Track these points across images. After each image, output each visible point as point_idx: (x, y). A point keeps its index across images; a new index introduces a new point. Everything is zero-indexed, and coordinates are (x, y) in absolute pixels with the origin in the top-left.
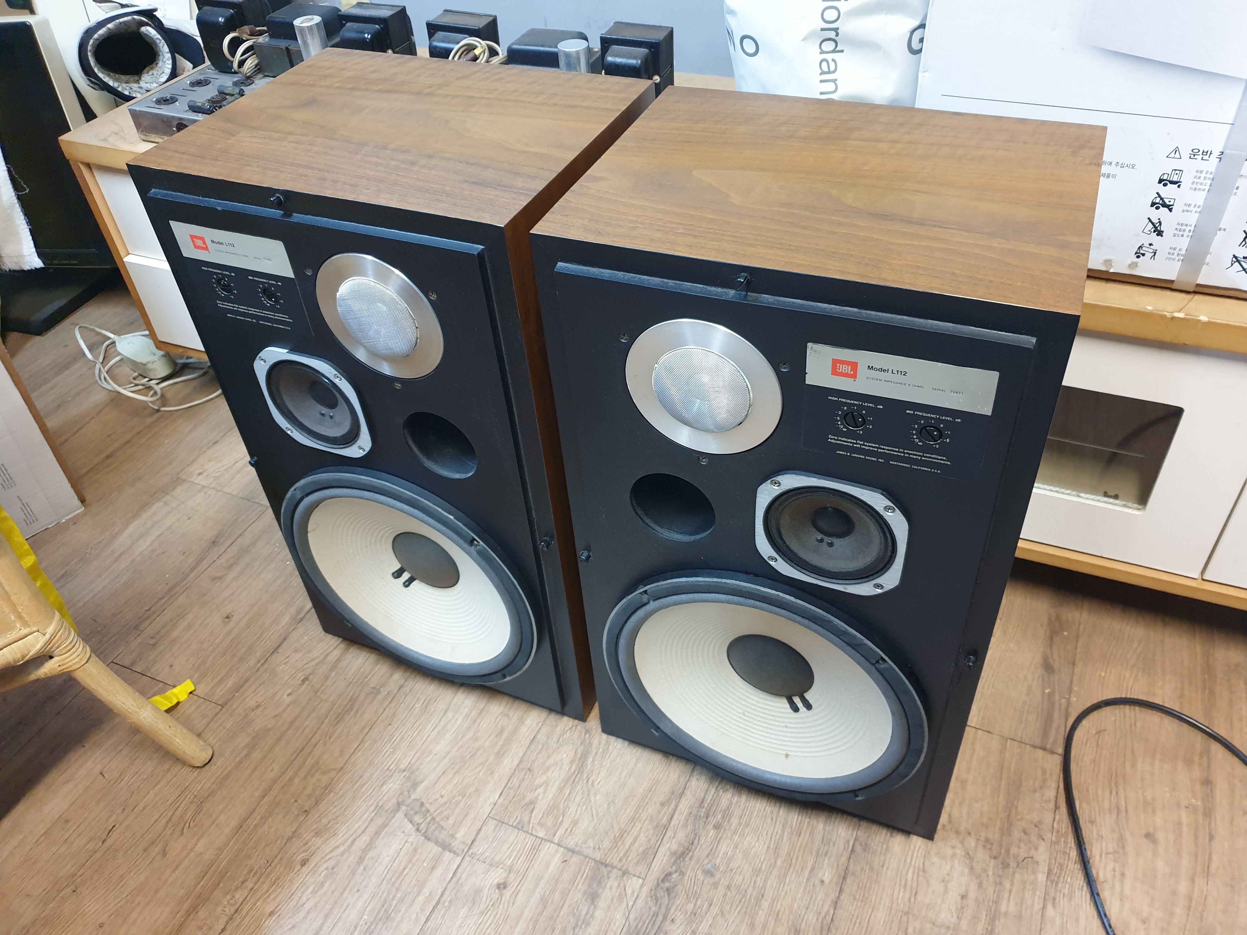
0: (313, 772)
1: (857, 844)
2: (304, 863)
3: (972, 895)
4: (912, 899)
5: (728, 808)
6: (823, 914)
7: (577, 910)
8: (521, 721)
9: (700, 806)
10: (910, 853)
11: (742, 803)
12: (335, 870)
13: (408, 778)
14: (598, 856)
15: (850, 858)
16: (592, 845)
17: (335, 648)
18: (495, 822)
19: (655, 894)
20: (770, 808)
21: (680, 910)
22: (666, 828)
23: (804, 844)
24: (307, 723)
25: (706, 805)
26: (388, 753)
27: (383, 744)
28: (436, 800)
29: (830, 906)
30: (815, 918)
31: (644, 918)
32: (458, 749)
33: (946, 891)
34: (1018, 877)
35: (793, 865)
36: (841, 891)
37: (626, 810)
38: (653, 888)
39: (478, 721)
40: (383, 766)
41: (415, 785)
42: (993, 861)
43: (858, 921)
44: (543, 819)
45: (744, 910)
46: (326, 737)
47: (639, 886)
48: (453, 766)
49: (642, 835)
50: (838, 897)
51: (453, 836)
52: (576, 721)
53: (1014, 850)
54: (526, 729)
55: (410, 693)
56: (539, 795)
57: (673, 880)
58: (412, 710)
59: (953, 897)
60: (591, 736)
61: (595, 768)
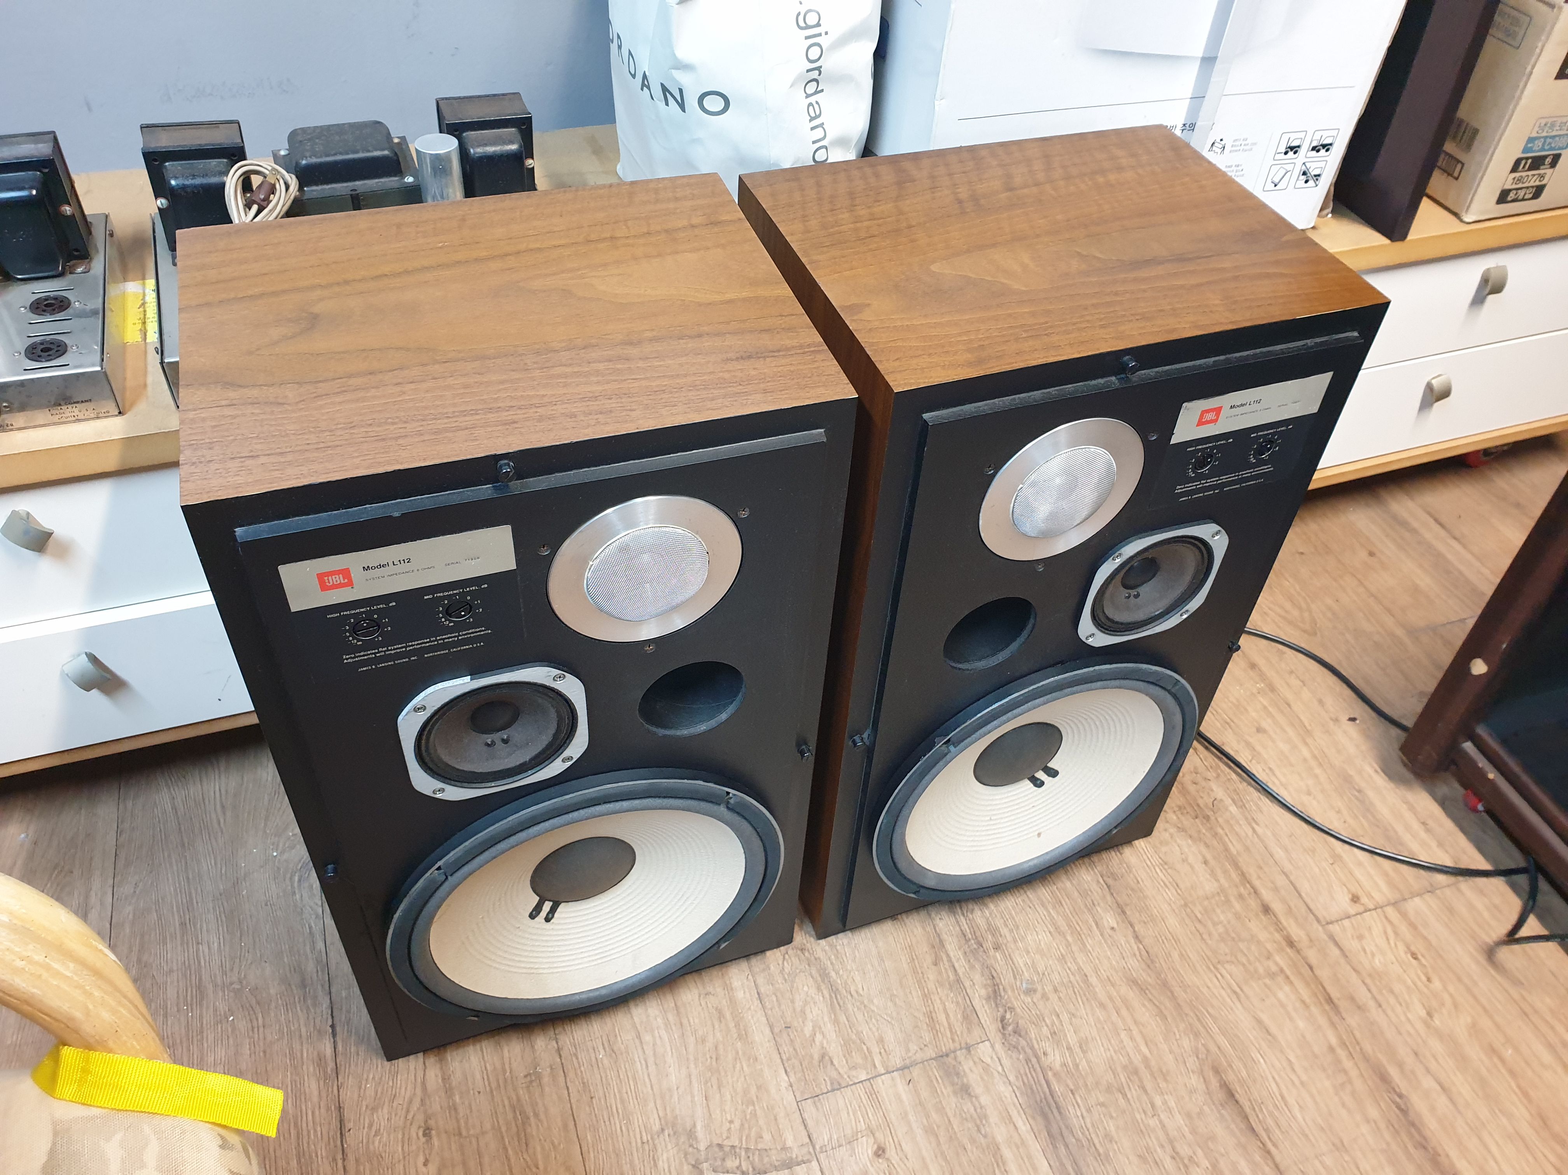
1: (1105, 878)
3: (1209, 857)
4: (1179, 891)
5: (989, 924)
6: (1137, 954)
7: (965, 1113)
8: (728, 988)
9: (966, 940)
10: (1145, 857)
11: (995, 911)
13: (675, 1133)
14: (931, 1053)
15: (1112, 894)
16: (915, 1048)
18: (809, 1101)
19: (1010, 1044)
20: (1020, 899)
21: (1041, 1040)
22: (958, 981)
23: (1071, 909)
25: (970, 936)
26: (623, 1128)
27: (608, 1123)
28: (729, 1130)
29: (1136, 943)
30: (1135, 961)
31: (1022, 1072)
32: (695, 1064)
33: (1192, 867)
34: (1220, 820)
35: (1081, 932)
36: (1132, 925)
37: (910, 992)
38: (1003, 1041)
39: (685, 1021)
40: (634, 1144)
41: (691, 1134)
42: (1197, 821)
43: (1163, 938)
44: (849, 1061)
45: (1084, 999)
46: (530, 1169)
47: (991, 1050)
48: (709, 1084)
49: (947, 1004)
50: (1134, 931)
51: (784, 1149)
52: (782, 948)
53: (1201, 802)
54: (742, 992)
55: (576, 1049)
56: (821, 1044)
57: (1010, 1021)
58: (600, 1065)
59: (1200, 868)
60: (811, 952)
61: (845, 977)
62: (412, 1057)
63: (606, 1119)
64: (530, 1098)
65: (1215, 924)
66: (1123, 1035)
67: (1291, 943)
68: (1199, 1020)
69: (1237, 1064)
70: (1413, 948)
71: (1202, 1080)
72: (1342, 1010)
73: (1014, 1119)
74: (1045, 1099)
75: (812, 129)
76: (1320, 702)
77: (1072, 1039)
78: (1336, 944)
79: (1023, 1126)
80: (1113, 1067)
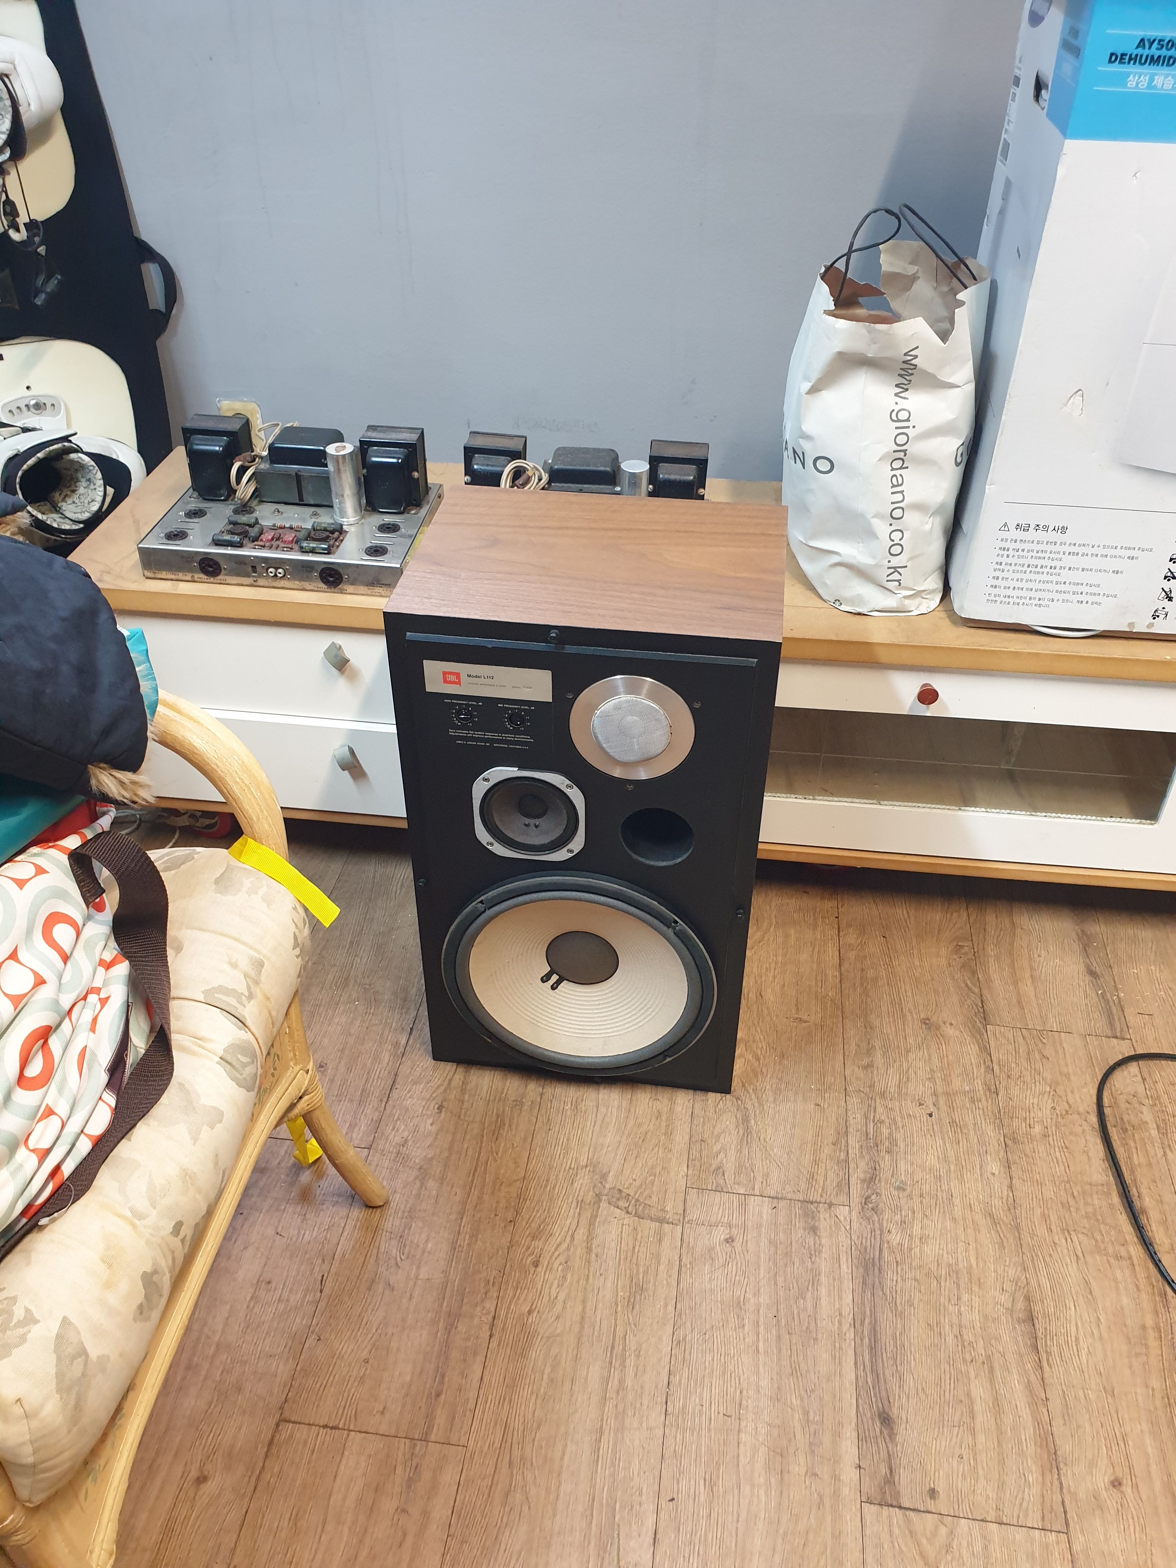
0: (497, 1187)
2: (536, 1264)
4: (1068, 1170)
5: (890, 1134)
6: (1005, 1198)
7: (806, 1243)
8: (672, 1103)
9: (867, 1138)
12: (568, 1263)
13: (594, 1171)
14: (800, 1197)
15: (1007, 1151)
16: (790, 1189)
17: (454, 1073)
18: (695, 1190)
19: (865, 1215)
21: (891, 1222)
22: (847, 1161)
23: (965, 1149)
24: (466, 1146)
25: (872, 1137)
26: (562, 1154)
27: (553, 1147)
28: (631, 1184)
29: (1007, 1191)
30: (1000, 1202)
31: (864, 1235)
32: (627, 1137)
33: (1089, 1159)
35: (964, 1167)
36: (1011, 1178)
37: (805, 1155)
38: (861, 1211)
39: (633, 1110)
40: (564, 1166)
41: (604, 1176)
43: (1034, 1196)
44: (736, 1178)
45: (942, 1210)
46: (493, 1154)
47: (848, 1213)
48: (631, 1153)
49: (829, 1172)
50: (1011, 1183)
51: (663, 1210)
54: (681, 1108)
55: (553, 1101)
56: (722, 1160)
57: (873, 1201)
58: (564, 1113)
60: (744, 1102)
61: (761, 1127)
63: (553, 1145)
64: (511, 1114)
65: (1086, 1204)
66: (961, 1245)
68: (1033, 1261)
69: (1050, 1303)
71: (1011, 1299)
73: (841, 1263)
74: (873, 1259)
75: (892, 493)
77: (917, 1230)
79: (845, 1268)
80: (940, 1262)
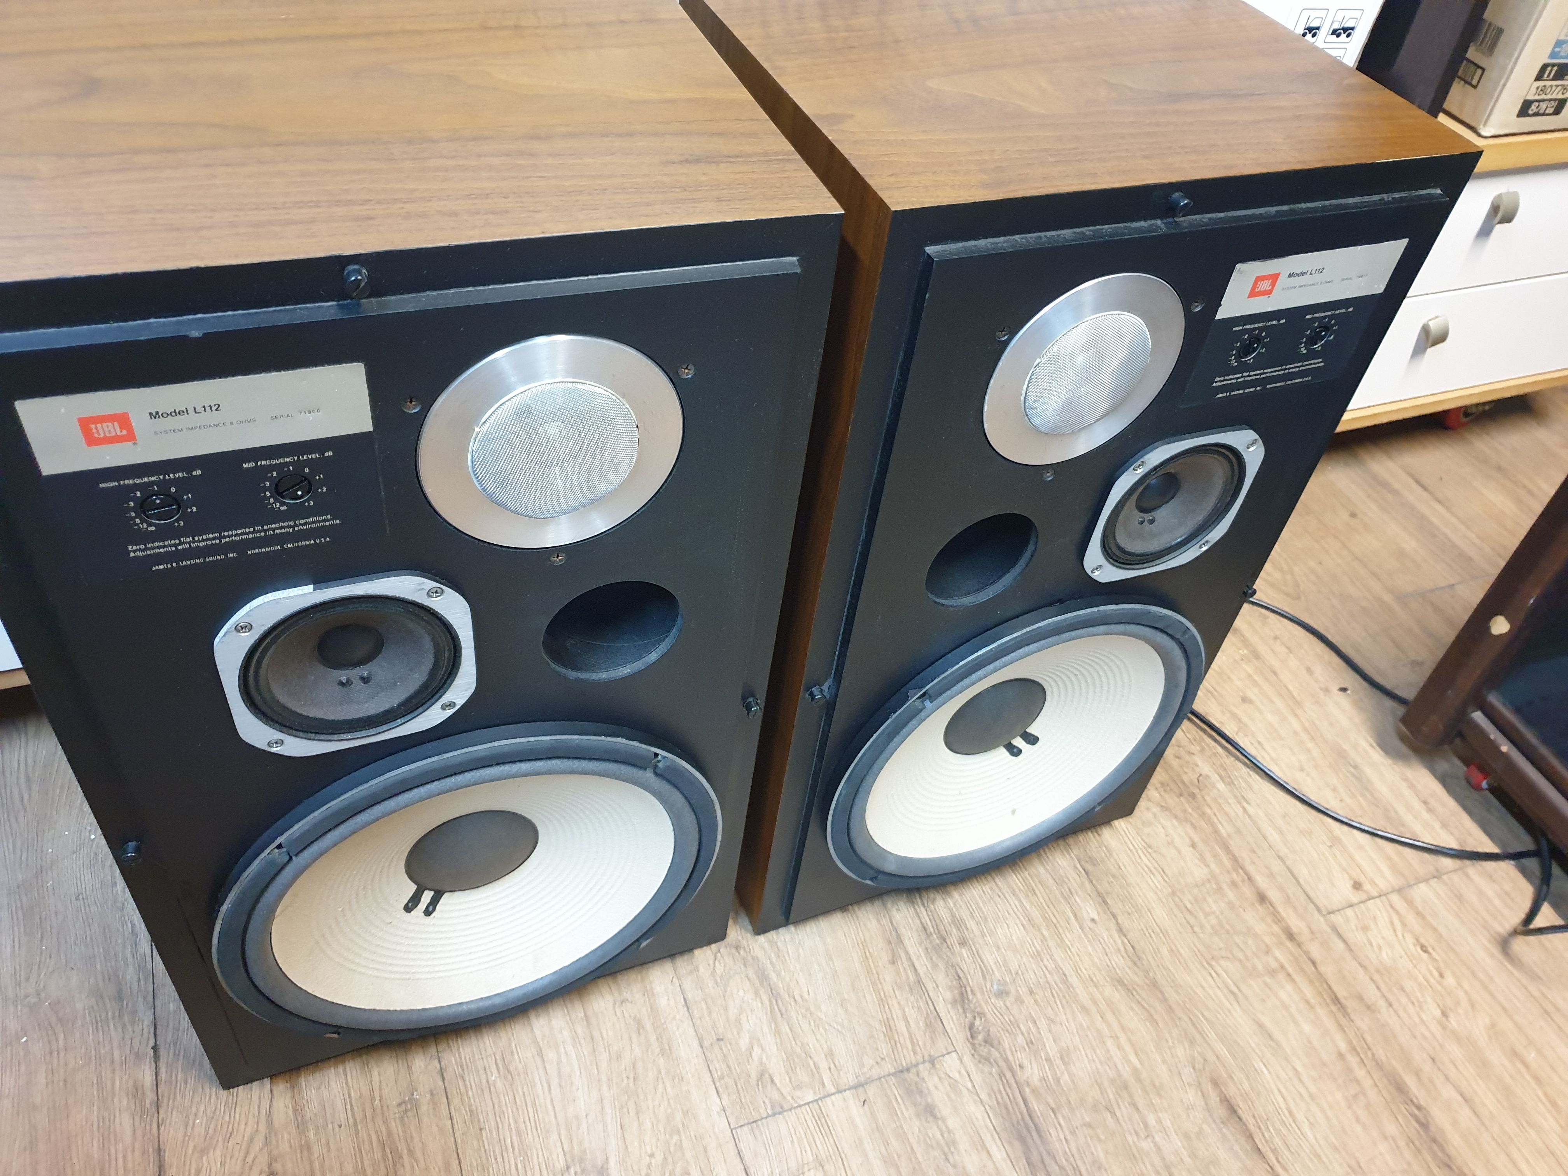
1: (1083, 863)
3: (1196, 839)
4: (1165, 877)
5: (953, 916)
6: (1122, 949)
7: (930, 1139)
8: (649, 994)
9: (927, 934)
10: (1126, 839)
11: (959, 900)
14: (888, 1067)
15: (1091, 881)
16: (871, 1061)
18: (746, 1128)
19: (981, 1056)
20: (987, 887)
21: (1016, 1051)
22: (919, 982)
23: (1046, 897)
25: (932, 930)
29: (1119, 937)
30: (1120, 957)
31: (995, 1088)
32: (609, 1086)
33: (1179, 850)
34: (1207, 798)
35: (1058, 925)
36: (1115, 917)
37: (864, 996)
38: (973, 1052)
42: (1182, 799)
43: (1150, 931)
44: (793, 1080)
45: (1064, 1002)
47: (958, 1062)
49: (906, 1010)
50: (1118, 923)
52: (713, 946)
53: (1185, 778)
54: (666, 998)
55: (463, 1070)
56: (761, 1059)
57: (980, 1028)
58: (492, 1088)
59: (1187, 851)
60: (748, 950)
61: (787, 979)
62: (256, 1084)
63: (499, 1156)
64: (404, 1132)
65: (1206, 915)
66: (1109, 1043)
67: (1291, 936)
68: (1194, 1025)
69: (1239, 1075)
70: (1422, 940)
71: (1200, 1093)
72: (1350, 1010)
73: (988, 1145)
74: (1023, 1119)
76: (1309, 670)
77: (1051, 1048)
78: (1340, 936)
79: (998, 1153)
80: (1099, 1081)
